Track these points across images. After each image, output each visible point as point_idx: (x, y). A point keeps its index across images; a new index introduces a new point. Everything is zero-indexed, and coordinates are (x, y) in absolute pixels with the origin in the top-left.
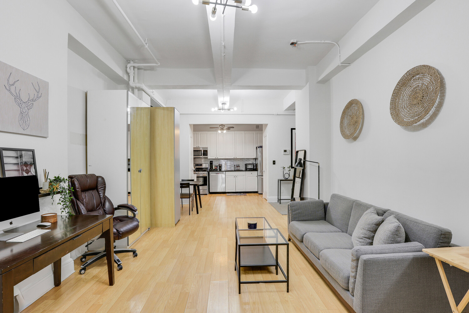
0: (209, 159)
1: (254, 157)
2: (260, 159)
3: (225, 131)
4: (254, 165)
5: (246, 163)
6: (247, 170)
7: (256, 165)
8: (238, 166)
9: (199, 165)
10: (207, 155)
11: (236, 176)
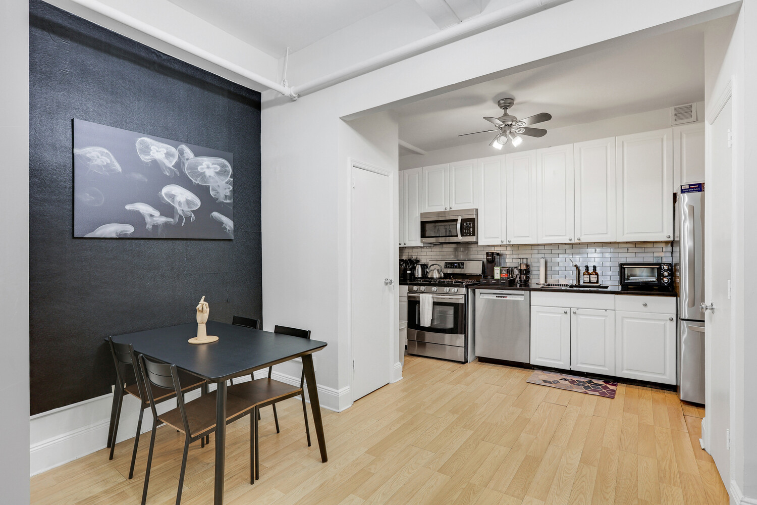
0: (483, 246)
1: (665, 234)
2: (687, 244)
3: (517, 141)
4: (660, 269)
5: (623, 261)
6: (629, 288)
7: (673, 270)
8: (591, 270)
9: (456, 265)
10: (474, 235)
11: (575, 310)
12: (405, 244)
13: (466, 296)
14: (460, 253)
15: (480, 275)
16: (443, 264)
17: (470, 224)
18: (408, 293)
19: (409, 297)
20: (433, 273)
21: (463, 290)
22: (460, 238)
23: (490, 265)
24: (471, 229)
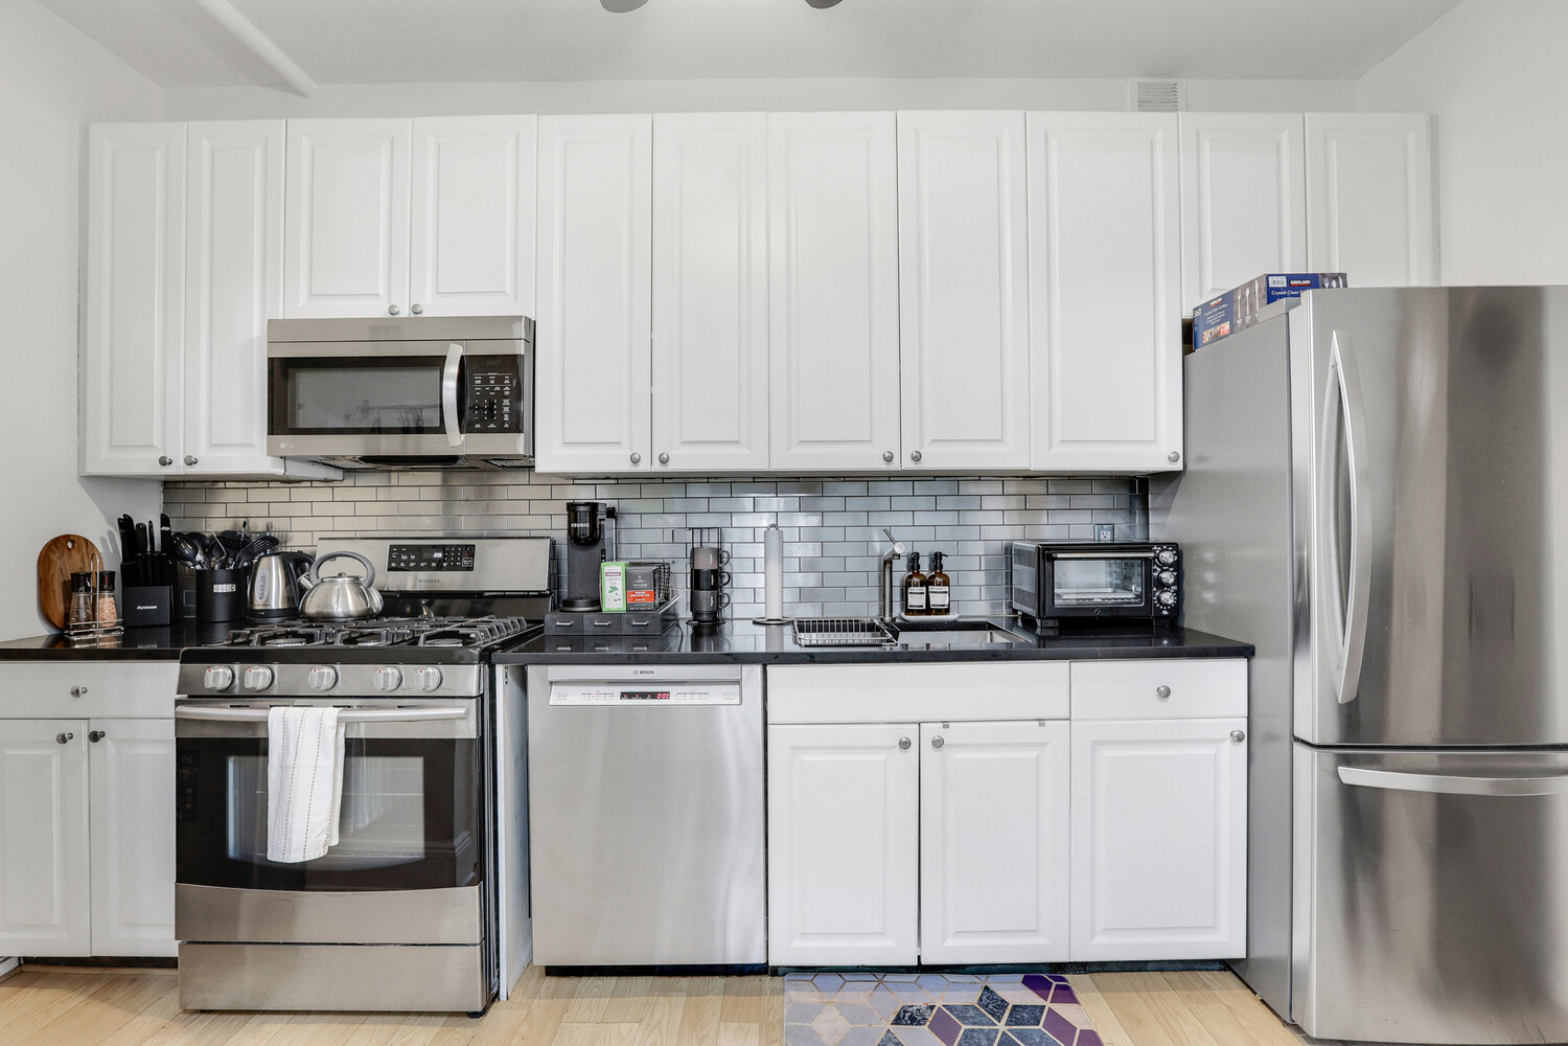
1: (1163, 448)
4: (1150, 563)
8: (927, 567)
9: (438, 555)
10: (516, 427)
11: (935, 730)
12: (190, 462)
13: (486, 703)
14: (460, 509)
15: (541, 595)
16: (378, 554)
17: (499, 381)
18: (178, 703)
19: (180, 722)
20: (328, 595)
21: (468, 678)
22: (456, 441)
23: (582, 555)
24: (506, 402)
